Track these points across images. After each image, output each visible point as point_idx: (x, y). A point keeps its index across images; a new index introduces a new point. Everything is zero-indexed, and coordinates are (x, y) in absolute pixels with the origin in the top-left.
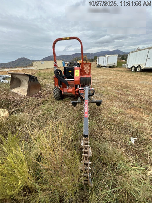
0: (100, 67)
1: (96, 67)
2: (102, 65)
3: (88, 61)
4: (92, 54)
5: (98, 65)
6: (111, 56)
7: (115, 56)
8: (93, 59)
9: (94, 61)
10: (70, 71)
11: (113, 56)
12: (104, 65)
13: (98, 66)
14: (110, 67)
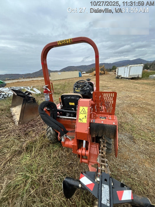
0: (120, 78)
1: (115, 79)
2: (123, 76)
3: (105, 71)
4: (110, 64)
5: (118, 76)
6: (135, 66)
7: (139, 66)
8: (111, 68)
9: (112, 70)
10: (73, 104)
11: (137, 66)
12: (125, 77)
13: (118, 78)
14: (132, 79)
